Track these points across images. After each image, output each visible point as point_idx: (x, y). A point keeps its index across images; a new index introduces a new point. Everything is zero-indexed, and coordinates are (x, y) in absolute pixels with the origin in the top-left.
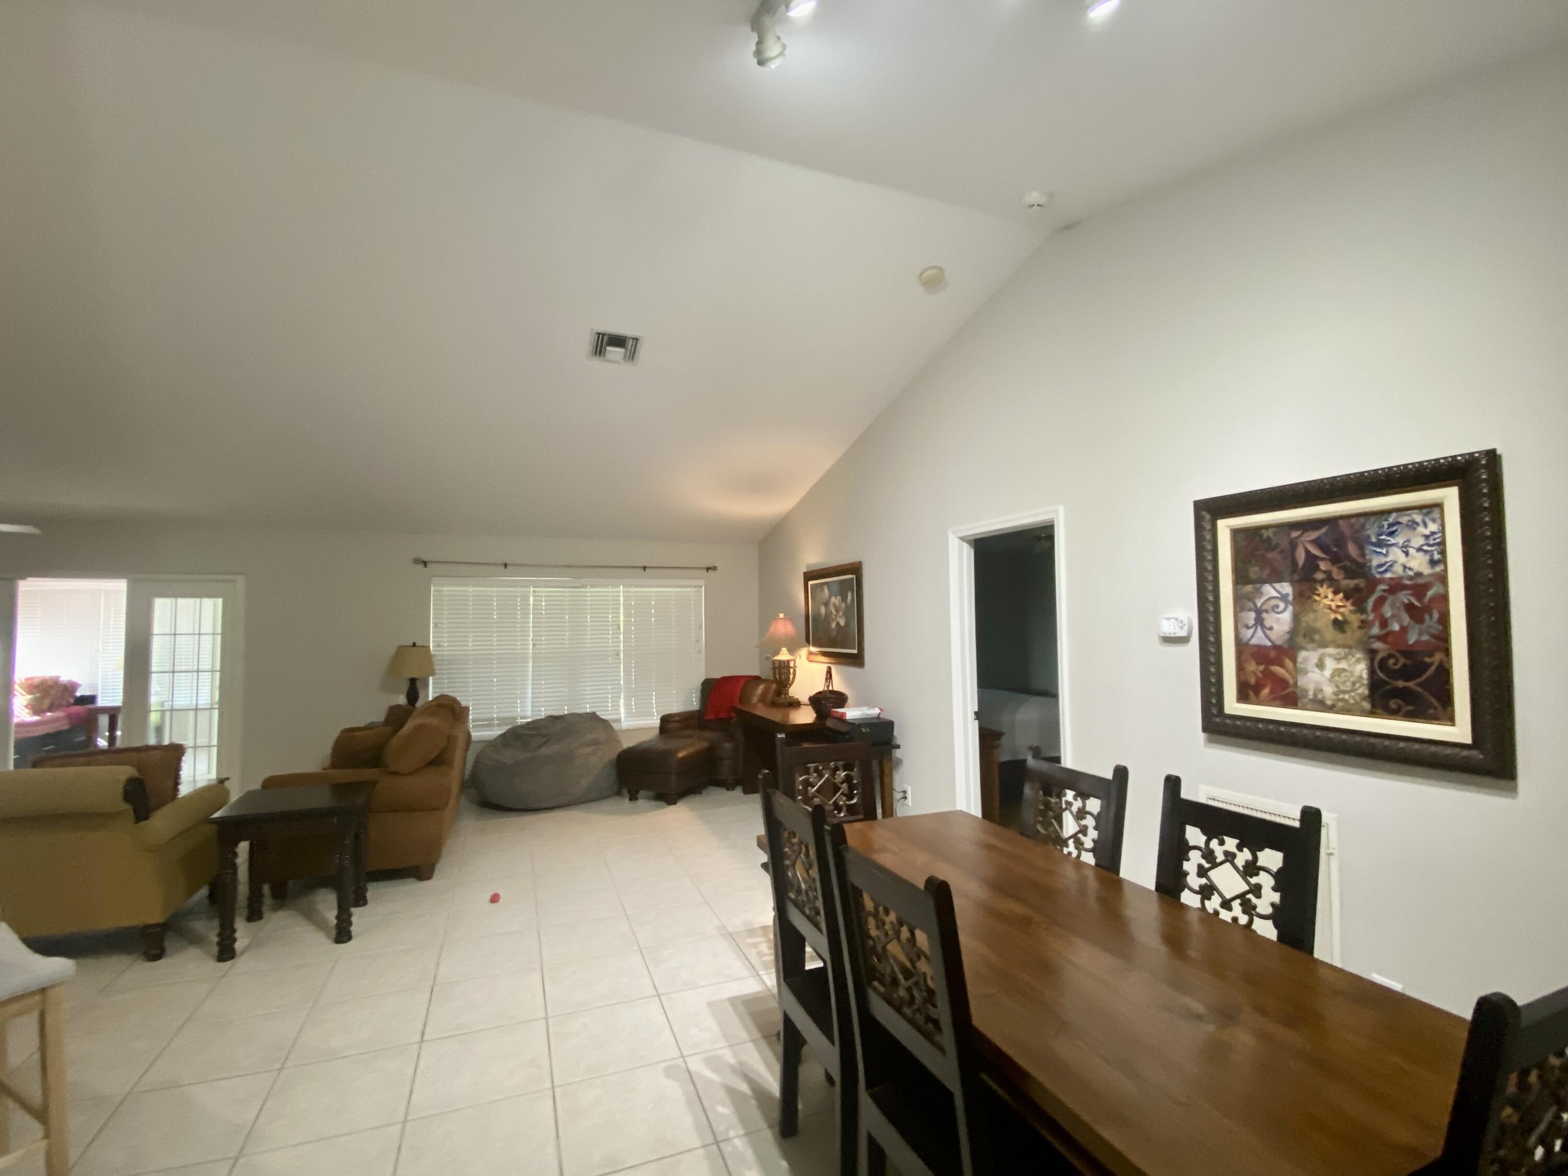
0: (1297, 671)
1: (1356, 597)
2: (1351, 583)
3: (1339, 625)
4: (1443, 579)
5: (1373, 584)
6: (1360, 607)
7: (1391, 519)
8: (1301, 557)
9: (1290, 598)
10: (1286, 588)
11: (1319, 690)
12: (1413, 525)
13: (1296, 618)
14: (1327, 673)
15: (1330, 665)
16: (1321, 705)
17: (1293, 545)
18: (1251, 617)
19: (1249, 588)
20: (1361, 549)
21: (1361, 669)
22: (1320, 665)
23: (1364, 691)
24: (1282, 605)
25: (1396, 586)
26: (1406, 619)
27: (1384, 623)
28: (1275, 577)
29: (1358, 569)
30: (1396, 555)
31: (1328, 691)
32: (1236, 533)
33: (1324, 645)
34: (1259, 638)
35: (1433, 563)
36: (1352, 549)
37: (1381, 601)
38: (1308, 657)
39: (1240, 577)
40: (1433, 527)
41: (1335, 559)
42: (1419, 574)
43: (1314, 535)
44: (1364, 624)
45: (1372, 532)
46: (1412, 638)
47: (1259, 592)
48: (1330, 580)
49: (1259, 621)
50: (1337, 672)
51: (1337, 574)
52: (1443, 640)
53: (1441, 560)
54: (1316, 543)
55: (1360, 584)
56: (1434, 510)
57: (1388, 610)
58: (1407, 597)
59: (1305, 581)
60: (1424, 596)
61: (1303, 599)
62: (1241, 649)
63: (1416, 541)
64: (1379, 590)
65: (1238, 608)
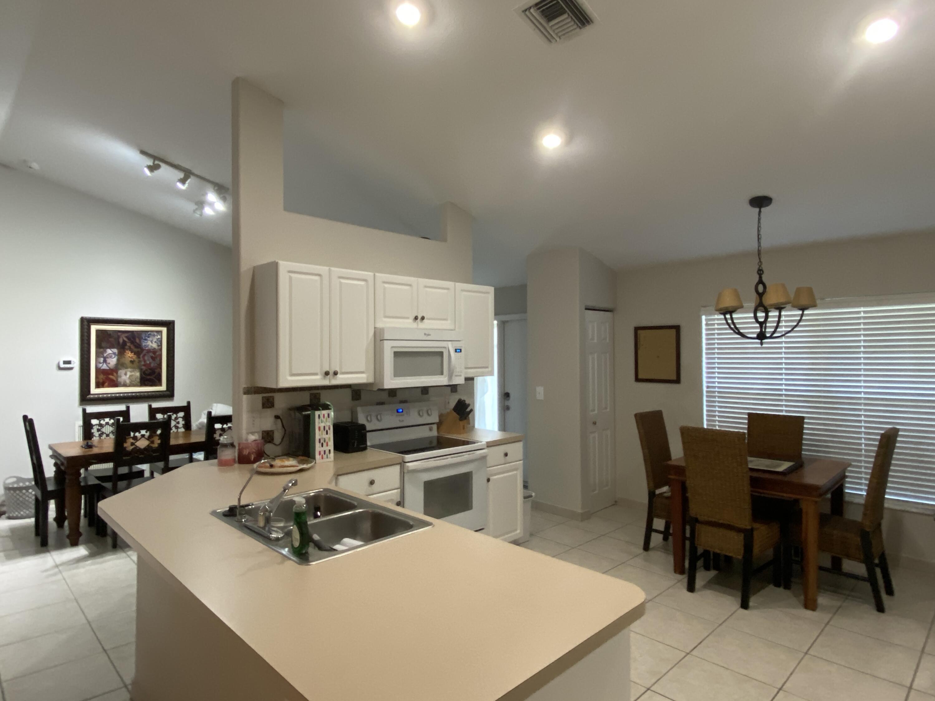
0: (117, 377)
1: (138, 354)
2: (136, 350)
3: (132, 362)
4: (161, 350)
5: (142, 350)
6: (139, 357)
7: (149, 333)
8: (121, 341)
9: (117, 354)
10: (115, 351)
11: (125, 382)
12: (154, 336)
13: (118, 360)
14: (128, 376)
15: (129, 374)
16: (125, 385)
17: (119, 337)
18: (102, 360)
19: (102, 350)
20: (140, 341)
21: (138, 374)
22: (126, 374)
23: (138, 380)
24: (113, 356)
25: (149, 351)
26: (151, 360)
27: (145, 361)
28: (111, 347)
29: (139, 346)
30: (149, 343)
31: (128, 382)
32: (98, 331)
33: (127, 368)
34: (104, 367)
35: (158, 346)
36: (137, 341)
37: (145, 355)
38: (122, 372)
39: (98, 346)
40: (159, 337)
41: (132, 343)
42: (155, 349)
43: (126, 335)
44: (140, 362)
45: (143, 336)
46: (152, 365)
47: (106, 352)
48: (130, 349)
49: (105, 361)
50: (130, 376)
51: (132, 347)
52: (160, 366)
53: (160, 345)
54: (126, 337)
55: (139, 349)
56: (160, 332)
57: (146, 358)
58: (151, 354)
59: (122, 348)
60: (156, 354)
61: (121, 354)
62: (98, 370)
63: (155, 340)
64: (144, 352)
65: (97, 356)
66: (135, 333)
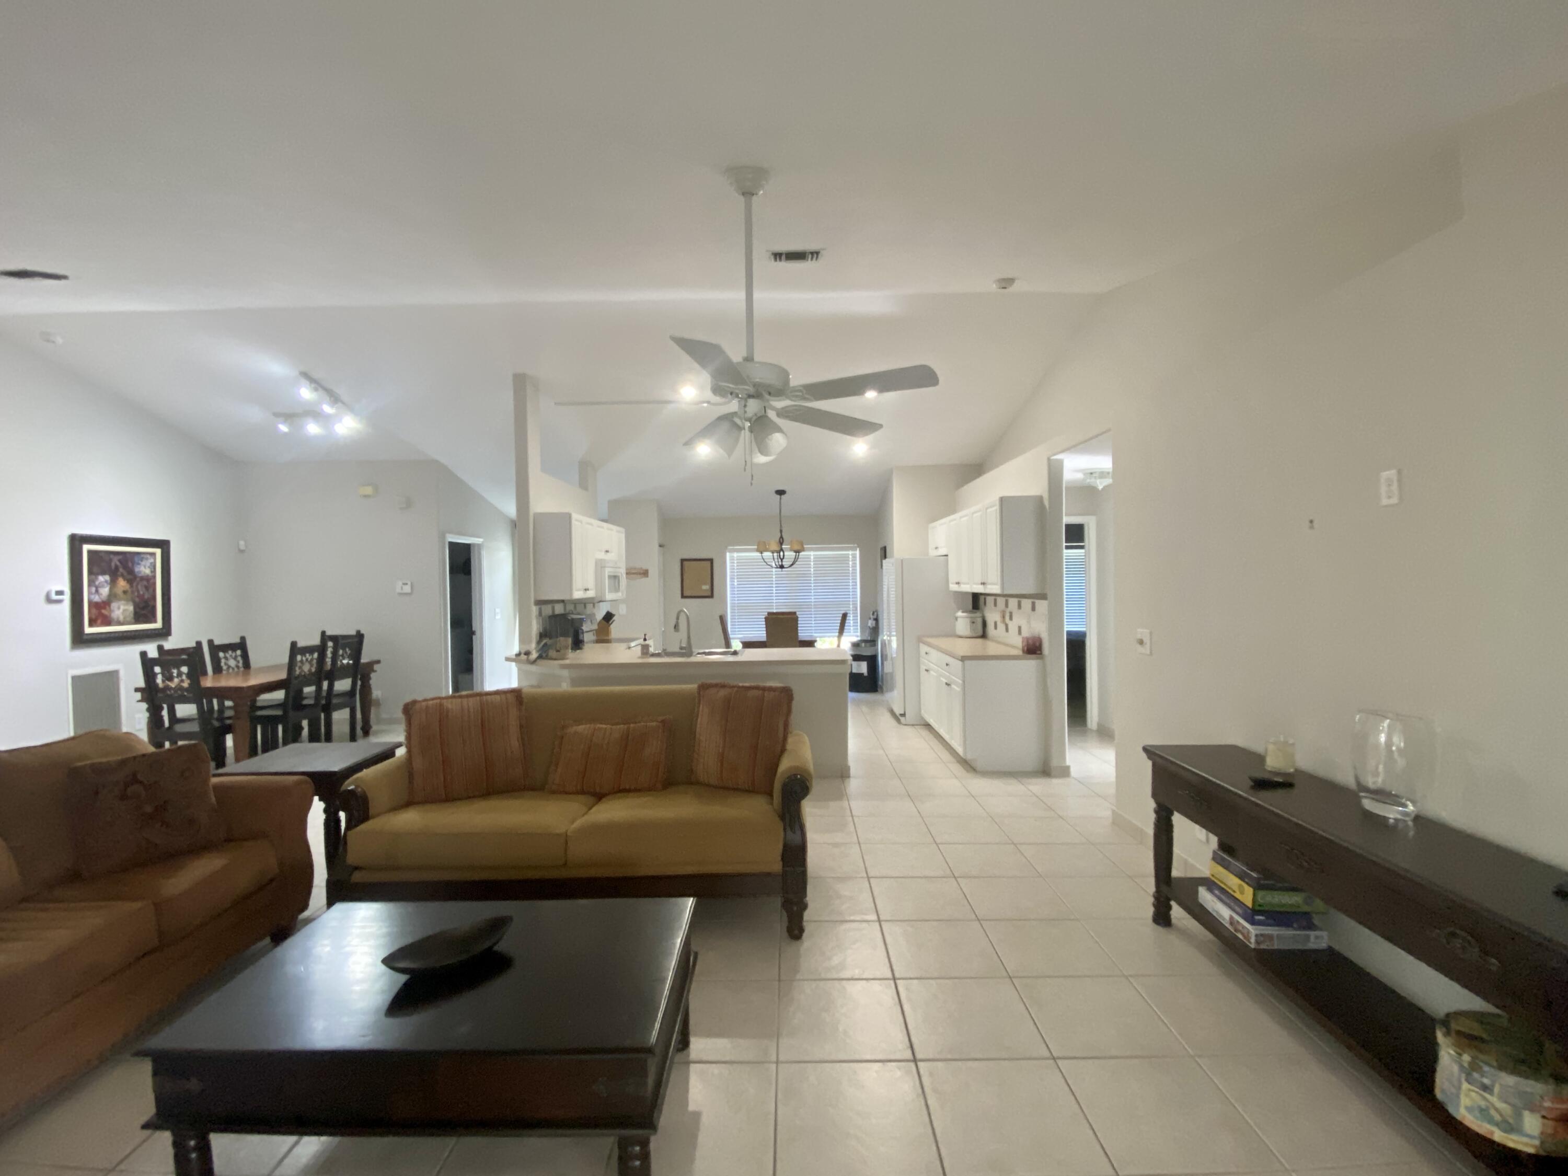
0: (111, 611)
1: (130, 582)
2: (130, 577)
3: (125, 592)
4: (154, 577)
5: (135, 577)
6: (131, 586)
7: (142, 556)
8: (113, 565)
9: (109, 581)
10: (107, 578)
11: (118, 618)
12: (147, 559)
13: (111, 590)
14: (121, 610)
15: (122, 607)
16: (120, 623)
17: (111, 560)
18: (93, 589)
19: (93, 577)
20: (133, 565)
21: (131, 608)
22: (119, 608)
23: (132, 615)
24: (106, 584)
25: (142, 578)
26: (144, 589)
27: (138, 591)
28: (103, 573)
29: (131, 572)
30: (142, 568)
31: (121, 618)
32: (90, 552)
33: (119, 600)
34: (96, 598)
35: (152, 572)
36: (130, 564)
37: (138, 584)
38: (114, 605)
39: (90, 572)
40: (152, 560)
41: (125, 567)
42: (148, 576)
43: (119, 557)
44: (133, 592)
45: (136, 559)
46: (146, 596)
47: (97, 579)
48: (122, 576)
49: (97, 591)
50: (124, 610)
51: (125, 574)
52: (154, 598)
53: (154, 571)
54: (120, 561)
55: (132, 578)
56: (153, 554)
57: (139, 587)
58: (145, 583)
59: (114, 576)
60: (149, 582)
61: (113, 582)
62: (90, 602)
63: (148, 564)
64: (138, 579)
65: (89, 585)
66: (128, 556)
